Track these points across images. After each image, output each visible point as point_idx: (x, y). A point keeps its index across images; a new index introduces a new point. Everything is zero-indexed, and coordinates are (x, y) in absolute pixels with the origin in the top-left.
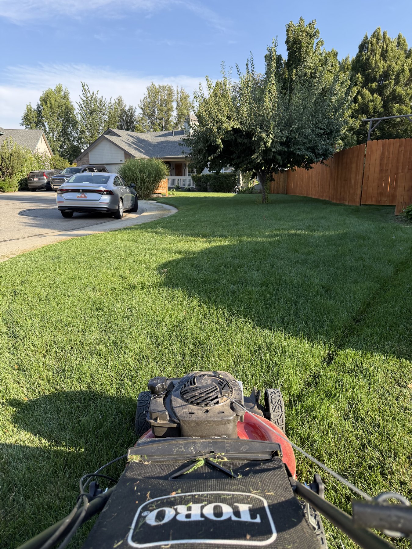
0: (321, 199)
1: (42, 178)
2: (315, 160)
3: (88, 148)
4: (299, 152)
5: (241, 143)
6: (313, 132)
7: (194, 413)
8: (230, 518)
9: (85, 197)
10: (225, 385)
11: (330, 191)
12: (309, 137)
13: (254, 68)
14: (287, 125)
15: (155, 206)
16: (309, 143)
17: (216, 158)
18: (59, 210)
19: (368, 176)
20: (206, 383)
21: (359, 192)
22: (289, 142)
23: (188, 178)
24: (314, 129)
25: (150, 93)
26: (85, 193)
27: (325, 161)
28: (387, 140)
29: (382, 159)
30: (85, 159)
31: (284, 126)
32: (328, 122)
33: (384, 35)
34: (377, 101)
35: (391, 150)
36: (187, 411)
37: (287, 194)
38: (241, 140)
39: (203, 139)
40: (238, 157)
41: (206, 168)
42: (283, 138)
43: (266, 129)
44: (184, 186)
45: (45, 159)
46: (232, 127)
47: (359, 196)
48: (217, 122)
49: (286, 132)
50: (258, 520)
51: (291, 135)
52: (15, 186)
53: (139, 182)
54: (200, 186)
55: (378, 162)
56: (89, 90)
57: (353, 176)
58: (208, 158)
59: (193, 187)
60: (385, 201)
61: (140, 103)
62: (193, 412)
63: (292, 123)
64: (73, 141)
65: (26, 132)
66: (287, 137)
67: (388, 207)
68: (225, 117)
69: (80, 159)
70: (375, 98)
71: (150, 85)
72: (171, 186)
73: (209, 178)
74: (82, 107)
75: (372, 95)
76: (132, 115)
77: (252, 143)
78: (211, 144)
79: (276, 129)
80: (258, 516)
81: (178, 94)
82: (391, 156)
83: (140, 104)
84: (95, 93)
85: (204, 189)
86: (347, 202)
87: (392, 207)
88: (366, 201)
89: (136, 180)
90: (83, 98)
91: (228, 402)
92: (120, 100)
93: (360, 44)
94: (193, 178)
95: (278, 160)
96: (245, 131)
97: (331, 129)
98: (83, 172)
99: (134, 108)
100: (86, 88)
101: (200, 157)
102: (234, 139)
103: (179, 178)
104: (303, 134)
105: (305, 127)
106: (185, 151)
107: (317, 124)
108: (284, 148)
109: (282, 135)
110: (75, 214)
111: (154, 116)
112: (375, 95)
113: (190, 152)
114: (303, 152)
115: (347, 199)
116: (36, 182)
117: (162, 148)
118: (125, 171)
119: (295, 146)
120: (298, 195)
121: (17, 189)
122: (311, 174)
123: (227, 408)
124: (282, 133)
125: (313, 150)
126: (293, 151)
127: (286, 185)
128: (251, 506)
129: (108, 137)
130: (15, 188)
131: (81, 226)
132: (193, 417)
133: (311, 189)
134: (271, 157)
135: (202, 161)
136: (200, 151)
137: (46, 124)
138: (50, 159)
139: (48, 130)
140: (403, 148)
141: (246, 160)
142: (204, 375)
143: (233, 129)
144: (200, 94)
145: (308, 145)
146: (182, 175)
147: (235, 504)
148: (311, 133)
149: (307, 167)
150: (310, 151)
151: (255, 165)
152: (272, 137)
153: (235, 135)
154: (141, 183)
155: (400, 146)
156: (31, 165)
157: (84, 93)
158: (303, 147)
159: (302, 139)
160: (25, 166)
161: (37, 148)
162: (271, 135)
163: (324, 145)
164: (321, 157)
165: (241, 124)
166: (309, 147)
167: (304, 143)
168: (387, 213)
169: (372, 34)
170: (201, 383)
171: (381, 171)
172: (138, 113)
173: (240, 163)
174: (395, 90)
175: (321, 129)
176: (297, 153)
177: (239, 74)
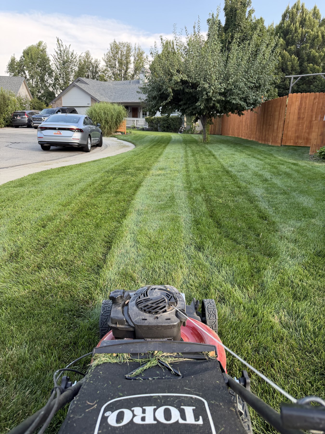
0: (249, 139)
1: (24, 117)
2: (247, 108)
3: (61, 93)
4: (234, 102)
5: (187, 93)
6: (245, 85)
7: (146, 320)
8: (178, 421)
9: (60, 134)
10: (171, 297)
11: (257, 133)
12: (242, 89)
13: (200, 30)
14: (225, 79)
15: (117, 143)
16: (242, 94)
17: (167, 104)
18: (39, 144)
19: (289, 122)
20: (157, 295)
21: (280, 135)
22: (226, 93)
23: (143, 120)
24: (247, 83)
25: (113, 49)
26: (60, 131)
27: (254, 109)
28: (305, 93)
29: (300, 109)
30: (58, 102)
31: (222, 80)
32: (258, 77)
33: (302, 6)
34: (294, 61)
35: (307, 102)
36: (141, 317)
37: (221, 135)
38: (188, 90)
39: (157, 88)
40: (185, 104)
41: (158, 112)
42: (222, 89)
43: (208, 82)
44: (139, 126)
45: (26, 102)
46: (181, 79)
47: (280, 138)
48: (169, 75)
49: (225, 85)
50: (201, 422)
51: (228, 87)
52: (2, 123)
53: (103, 122)
54: (152, 126)
55: (296, 111)
56: (62, 44)
57: (276, 122)
58: (160, 104)
59: (146, 127)
60: (301, 142)
61: (103, 56)
62: (146, 318)
63: (229, 77)
64: (49, 86)
65: (10, 78)
66: (225, 89)
67: (303, 148)
68: (176, 71)
69: (55, 102)
70: (293, 58)
71: (113, 41)
72: (128, 126)
73: (159, 120)
74: (56, 59)
75: (291, 56)
76: (97, 67)
77: (197, 93)
78: (163, 93)
79: (216, 82)
80: (201, 417)
81: (135, 50)
82: (307, 106)
83: (104, 58)
84: (68, 47)
85: (155, 129)
86: (271, 143)
87: (306, 148)
88: (286, 143)
89: (101, 120)
90: (57, 51)
91: (174, 310)
92: (88, 54)
93: (283, 13)
94: (147, 120)
95: (217, 107)
96: (191, 83)
97: (260, 84)
98: (57, 113)
99: (98, 60)
100: (60, 42)
101: (153, 103)
102: (182, 89)
103: (135, 119)
104: (237, 87)
105: (239, 81)
106: (141, 98)
107: (249, 78)
108: (222, 97)
109: (221, 87)
110: (52, 148)
111: (115, 68)
112: (292, 56)
113: (146, 98)
114: (237, 101)
115: (271, 140)
116: (19, 120)
117: (121, 94)
118: (92, 113)
119: (231, 96)
120: (230, 136)
121: (3, 126)
122: (241, 119)
123: (173, 315)
124: (221, 86)
125: (245, 100)
126: (229, 100)
127: (221, 127)
128: (194, 408)
129: (78, 84)
130: (2, 124)
131: (58, 158)
132: (146, 323)
133: (241, 131)
134: (212, 105)
135: (155, 107)
136: (154, 98)
137: (27, 72)
138: (30, 101)
139: (28, 77)
140: (317, 100)
141: (191, 106)
142: (155, 289)
143: (182, 80)
144: (155, 51)
145: (241, 96)
146: (137, 117)
147: (182, 407)
148: (244, 86)
149: (240, 114)
150: (243, 101)
151: (199, 111)
152: (213, 88)
153: (183, 86)
154: (105, 123)
155: (314, 99)
156: (15, 106)
157: (58, 46)
158: (237, 98)
159: (237, 90)
160: (9, 107)
161: (19, 92)
162: (212, 87)
163: (254, 96)
164: (251, 106)
165: (188, 77)
166: (242, 97)
167: (238, 94)
168: (303, 153)
169: (293, 5)
170: (152, 295)
171: (299, 118)
172: (102, 65)
173: (186, 109)
174: (310, 52)
175: (252, 83)
176: (233, 102)
177: (187, 35)
